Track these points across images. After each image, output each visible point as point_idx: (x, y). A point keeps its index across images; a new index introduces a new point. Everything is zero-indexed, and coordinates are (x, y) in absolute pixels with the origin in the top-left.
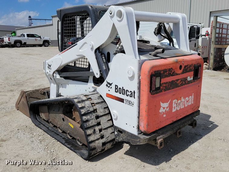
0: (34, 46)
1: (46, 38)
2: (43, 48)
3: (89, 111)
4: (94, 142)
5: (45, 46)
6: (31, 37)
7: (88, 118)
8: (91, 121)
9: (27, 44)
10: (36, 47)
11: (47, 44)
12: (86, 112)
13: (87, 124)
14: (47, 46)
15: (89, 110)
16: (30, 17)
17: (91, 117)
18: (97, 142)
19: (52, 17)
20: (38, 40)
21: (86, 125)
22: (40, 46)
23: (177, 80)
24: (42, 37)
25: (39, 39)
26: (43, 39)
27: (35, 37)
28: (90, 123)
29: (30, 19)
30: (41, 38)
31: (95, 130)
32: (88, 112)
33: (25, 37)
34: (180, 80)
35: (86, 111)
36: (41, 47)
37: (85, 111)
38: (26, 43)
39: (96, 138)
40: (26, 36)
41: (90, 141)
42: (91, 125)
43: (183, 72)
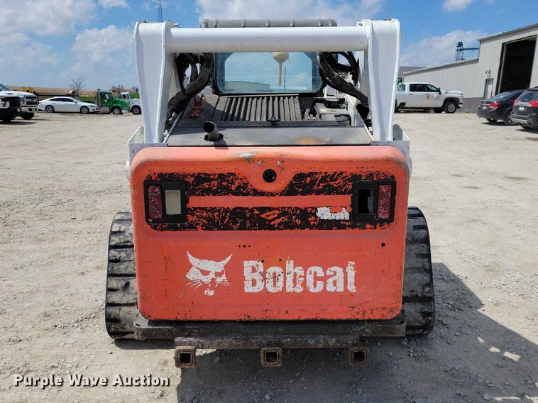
0: (425, 110)
1: (453, 93)
2: (443, 115)
3: (129, 244)
4: (118, 307)
5: (448, 112)
6: (419, 90)
7: (120, 258)
8: (126, 264)
9: (407, 106)
10: (429, 112)
11: (452, 106)
12: (122, 244)
13: (115, 268)
14: (453, 113)
15: (128, 242)
16: (460, 44)
17: (128, 256)
18: (126, 309)
19: (481, 41)
20: (433, 97)
21: (112, 268)
22: (438, 110)
23: (263, 210)
24: (443, 91)
25: (436, 94)
26: (445, 95)
27: (430, 90)
28: (123, 266)
29: (461, 50)
30: (440, 94)
31: (127, 285)
32: (125, 244)
33: (404, 90)
34: (278, 212)
35: (122, 241)
36: (440, 112)
37: (118, 241)
38: (404, 104)
39: (124, 301)
40: (407, 88)
41: (110, 302)
42: (123, 272)
43: (290, 191)
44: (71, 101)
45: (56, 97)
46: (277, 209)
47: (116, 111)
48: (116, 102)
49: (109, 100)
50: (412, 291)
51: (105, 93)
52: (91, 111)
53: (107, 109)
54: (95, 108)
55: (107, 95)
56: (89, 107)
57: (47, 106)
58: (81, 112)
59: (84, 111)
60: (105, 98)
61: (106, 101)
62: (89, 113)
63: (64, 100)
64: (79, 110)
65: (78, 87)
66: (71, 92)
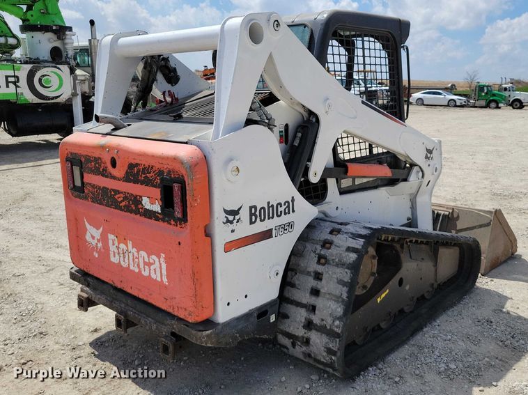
23: (116, 192)
34: (123, 196)
43: (127, 179)
44: (440, 94)
45: (428, 91)
46: (122, 193)
47: (493, 105)
48: (494, 95)
49: (487, 93)
50: (323, 320)
51: (484, 86)
52: (458, 104)
53: (483, 103)
54: (463, 102)
55: (485, 88)
56: (457, 100)
57: (418, 99)
58: (448, 106)
59: (452, 104)
60: (483, 91)
61: (483, 94)
62: (456, 106)
63: (434, 93)
64: (446, 104)
65: (472, 80)
66: (449, 85)
